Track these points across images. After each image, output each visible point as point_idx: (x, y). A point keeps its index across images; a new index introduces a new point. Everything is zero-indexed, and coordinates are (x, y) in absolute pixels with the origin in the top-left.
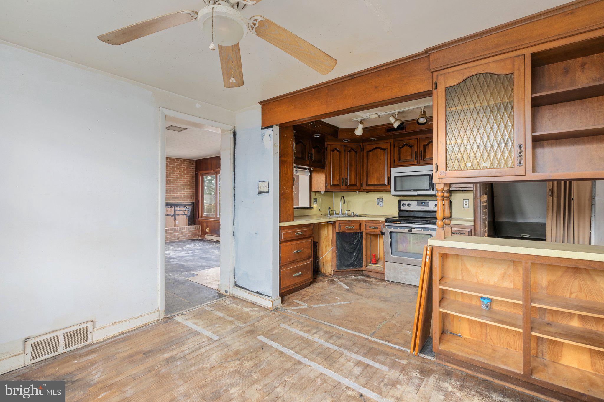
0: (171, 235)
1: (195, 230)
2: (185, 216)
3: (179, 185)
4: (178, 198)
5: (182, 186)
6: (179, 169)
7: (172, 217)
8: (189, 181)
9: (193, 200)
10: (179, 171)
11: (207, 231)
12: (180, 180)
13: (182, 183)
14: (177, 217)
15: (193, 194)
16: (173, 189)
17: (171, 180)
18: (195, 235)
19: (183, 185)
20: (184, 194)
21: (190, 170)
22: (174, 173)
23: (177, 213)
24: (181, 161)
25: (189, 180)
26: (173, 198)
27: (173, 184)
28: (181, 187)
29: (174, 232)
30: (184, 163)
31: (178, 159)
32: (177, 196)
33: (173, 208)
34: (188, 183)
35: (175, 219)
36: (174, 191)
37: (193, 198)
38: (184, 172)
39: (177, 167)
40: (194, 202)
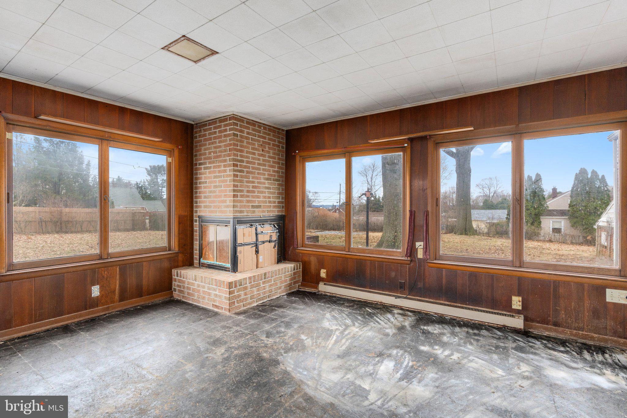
0: (258, 290)
1: (294, 274)
2: (273, 244)
3: (262, 181)
4: (259, 207)
5: (267, 181)
6: (262, 145)
7: (252, 247)
8: (277, 172)
9: (282, 211)
10: (263, 150)
11: (323, 273)
12: (264, 170)
13: (266, 176)
14: (261, 247)
15: (282, 198)
16: (253, 187)
17: (249, 167)
18: (295, 283)
19: (267, 179)
20: (269, 197)
21: (278, 150)
22: (254, 154)
23: (261, 238)
24: (265, 128)
25: (276, 169)
26: (252, 206)
27: (253, 178)
28: (264, 183)
29: (264, 283)
30: (269, 135)
31: (260, 125)
32: (259, 202)
33: (254, 228)
34: (275, 176)
35: (257, 252)
36: (254, 192)
37: (283, 207)
38: (269, 152)
39: (259, 141)
40: (284, 214)
